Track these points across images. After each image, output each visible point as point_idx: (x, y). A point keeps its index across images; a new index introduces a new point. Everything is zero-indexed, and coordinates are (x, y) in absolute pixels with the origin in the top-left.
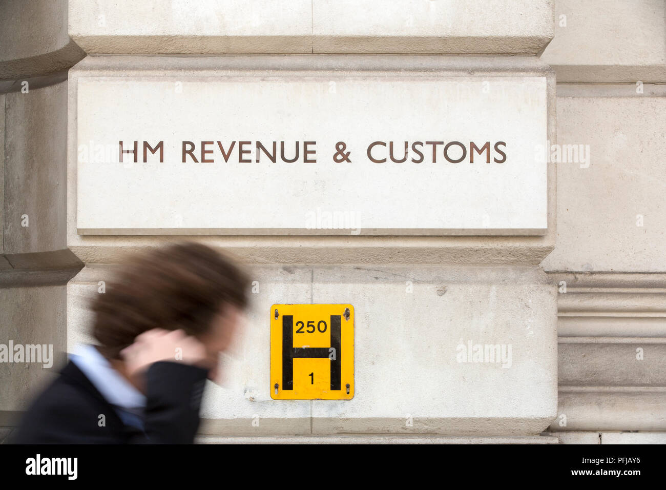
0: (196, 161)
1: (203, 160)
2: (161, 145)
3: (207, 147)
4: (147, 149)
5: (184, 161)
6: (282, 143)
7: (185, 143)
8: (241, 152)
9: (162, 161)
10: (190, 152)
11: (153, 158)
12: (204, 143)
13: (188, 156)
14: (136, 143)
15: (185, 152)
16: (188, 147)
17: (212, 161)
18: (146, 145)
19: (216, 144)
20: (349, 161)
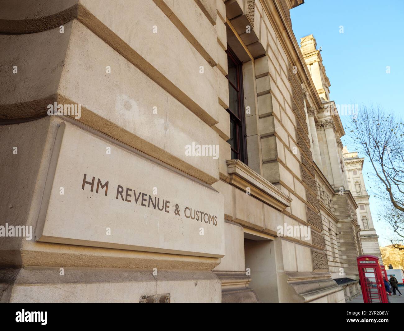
0: (123, 200)
1: (126, 200)
2: (107, 184)
3: (129, 192)
4: (100, 184)
5: (117, 198)
6: (159, 199)
7: (119, 186)
8: (143, 200)
9: (106, 195)
10: (121, 193)
11: (102, 191)
12: (128, 189)
13: (119, 194)
14: (94, 178)
15: (118, 192)
16: (120, 190)
17: (130, 201)
18: (99, 181)
19: (133, 191)
20: (179, 215)
